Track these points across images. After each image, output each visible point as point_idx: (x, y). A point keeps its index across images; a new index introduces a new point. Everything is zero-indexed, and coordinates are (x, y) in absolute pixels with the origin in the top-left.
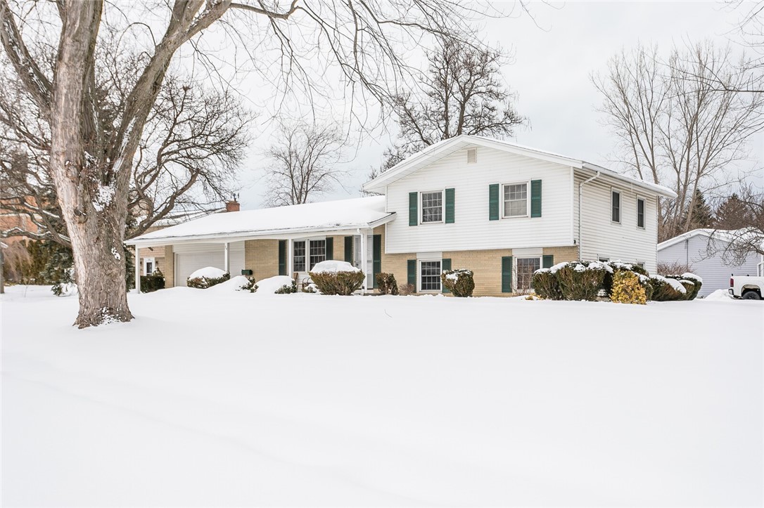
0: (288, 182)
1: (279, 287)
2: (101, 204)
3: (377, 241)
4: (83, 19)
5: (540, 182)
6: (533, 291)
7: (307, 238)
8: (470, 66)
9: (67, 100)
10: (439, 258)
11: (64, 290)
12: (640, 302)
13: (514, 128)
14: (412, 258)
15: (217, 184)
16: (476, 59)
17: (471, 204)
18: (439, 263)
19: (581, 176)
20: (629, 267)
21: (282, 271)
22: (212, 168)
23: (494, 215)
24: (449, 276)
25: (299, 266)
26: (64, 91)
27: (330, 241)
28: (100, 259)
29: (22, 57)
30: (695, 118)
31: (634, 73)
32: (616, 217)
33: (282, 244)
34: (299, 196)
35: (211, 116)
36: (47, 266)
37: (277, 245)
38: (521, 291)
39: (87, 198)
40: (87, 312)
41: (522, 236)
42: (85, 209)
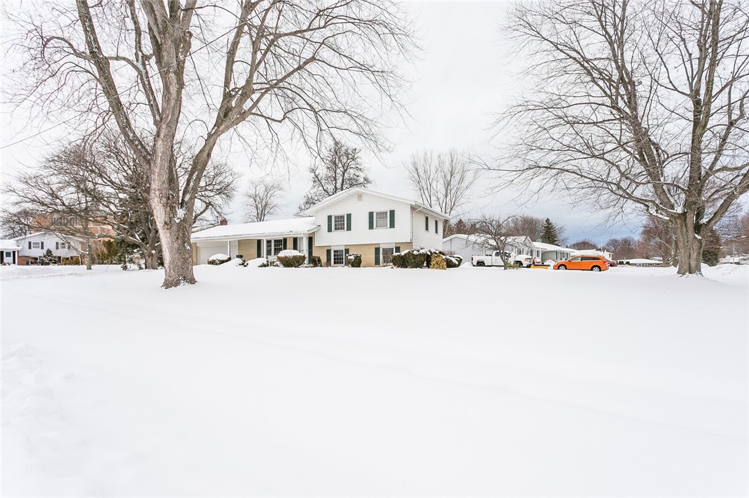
0: (255, 210)
1: (260, 264)
2: (178, 219)
3: (311, 240)
4: (173, 114)
5: (394, 211)
6: (392, 264)
7: (272, 238)
8: (347, 154)
9: (161, 160)
10: (343, 248)
11: (128, 267)
12: (444, 269)
13: (368, 185)
14: (329, 248)
15: (220, 211)
16: (350, 151)
17: (359, 221)
18: (343, 251)
19: (413, 208)
20: (437, 252)
21: (259, 255)
22: (216, 202)
23: (371, 227)
24: (349, 257)
25: (269, 253)
26: (160, 155)
27: (285, 240)
28: (179, 249)
29: (131, 135)
30: (449, 184)
31: (422, 162)
32: (427, 229)
33: (259, 242)
34: (260, 217)
35: (216, 175)
36: (119, 254)
37: (256, 242)
38: (385, 264)
39: (172, 215)
40: (171, 279)
41: (385, 237)
42: (170, 221)
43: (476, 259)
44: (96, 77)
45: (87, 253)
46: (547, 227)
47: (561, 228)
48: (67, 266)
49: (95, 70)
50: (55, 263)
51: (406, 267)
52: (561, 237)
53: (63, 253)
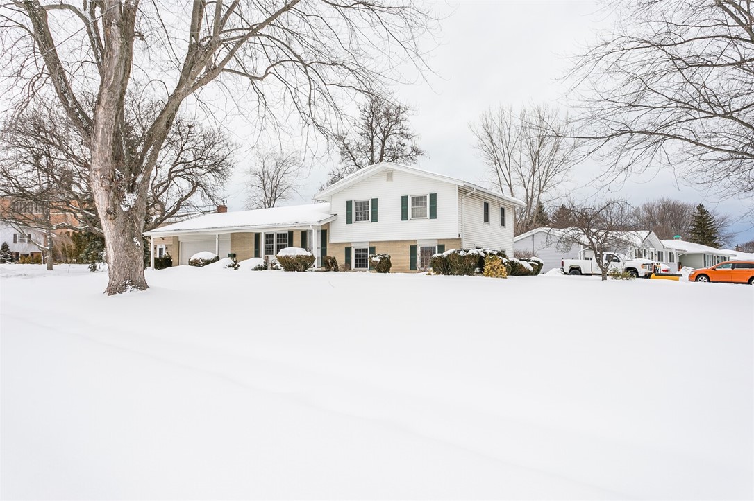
0: (262, 193)
1: (254, 266)
2: (127, 206)
3: (324, 234)
4: (116, 76)
5: (436, 195)
6: (431, 269)
7: (275, 231)
8: (388, 116)
9: (103, 132)
10: (367, 246)
11: (97, 268)
12: (503, 277)
13: (418, 158)
14: (348, 246)
15: (211, 193)
16: (392, 111)
17: (389, 209)
18: (367, 249)
19: (463, 191)
20: (495, 253)
21: (257, 254)
22: (208, 182)
23: (404, 217)
24: (374, 259)
25: (269, 251)
26: (102, 126)
27: (291, 233)
28: (125, 245)
29: (70, 101)
30: (537, 154)
31: (497, 124)
32: (486, 219)
33: (257, 236)
34: (269, 202)
35: (208, 146)
36: (86, 250)
37: (254, 236)
38: (423, 269)
39: (116, 202)
40: (115, 283)
41: (424, 231)
42: (115, 210)
43: (569, 263)
44: (29, 32)
45: (48, 248)
46: (700, 217)
47: (723, 219)
48: (26, 265)
49: (29, 23)
50: (11, 261)
51: (452, 274)
52: (724, 232)
53: (21, 247)
